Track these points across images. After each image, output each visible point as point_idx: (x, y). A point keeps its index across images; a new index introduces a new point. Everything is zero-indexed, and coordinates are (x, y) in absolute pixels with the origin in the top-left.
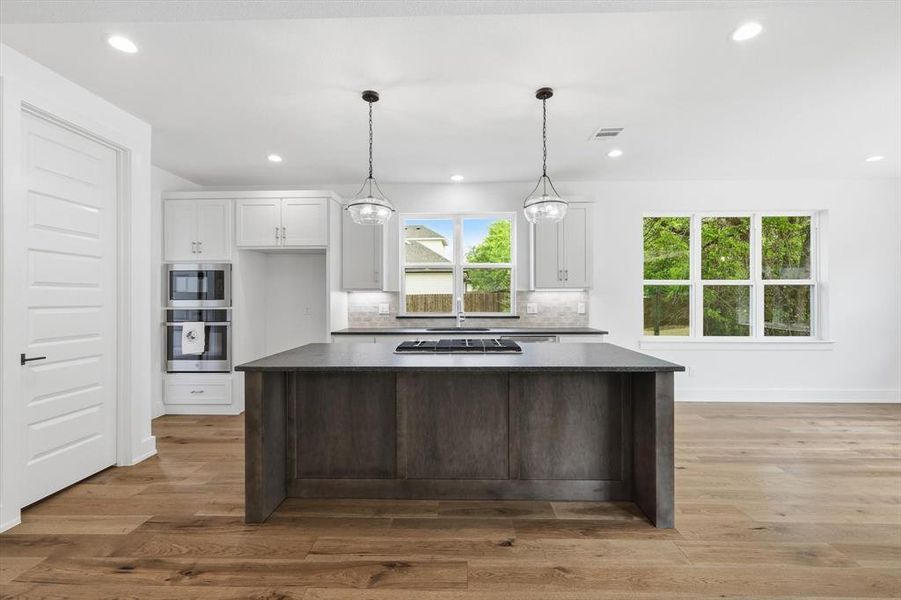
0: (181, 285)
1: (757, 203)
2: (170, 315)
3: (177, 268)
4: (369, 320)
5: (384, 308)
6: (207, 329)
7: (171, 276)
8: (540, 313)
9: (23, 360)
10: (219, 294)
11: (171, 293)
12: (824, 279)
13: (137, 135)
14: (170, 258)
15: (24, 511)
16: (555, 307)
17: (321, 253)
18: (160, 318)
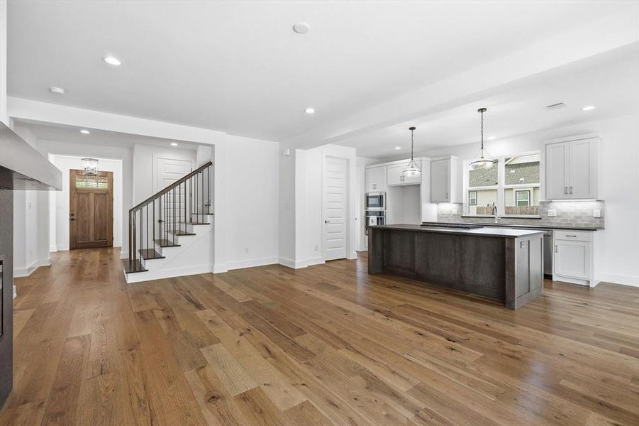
0: (371, 201)
2: (367, 213)
3: (370, 195)
4: (447, 218)
5: (455, 212)
6: (378, 218)
7: (367, 198)
8: (558, 217)
9: (326, 222)
10: (381, 205)
11: (368, 205)
13: (351, 152)
14: (367, 192)
15: (326, 261)
16: (572, 213)
17: (419, 186)
18: (364, 214)
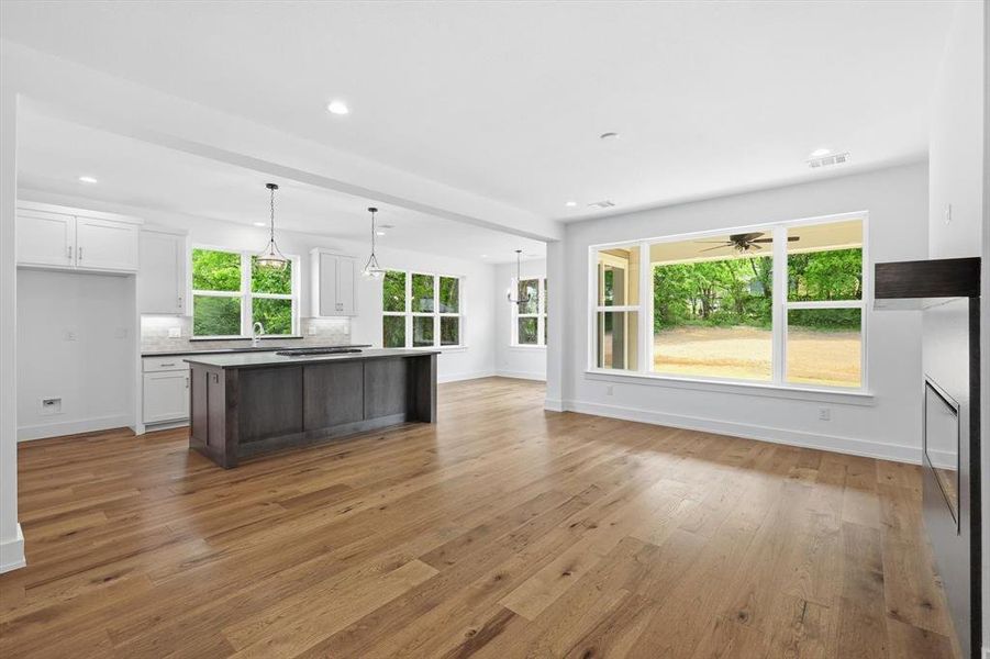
1: (437, 268)
4: (157, 344)
5: (177, 332)
8: (318, 335)
12: (464, 314)
